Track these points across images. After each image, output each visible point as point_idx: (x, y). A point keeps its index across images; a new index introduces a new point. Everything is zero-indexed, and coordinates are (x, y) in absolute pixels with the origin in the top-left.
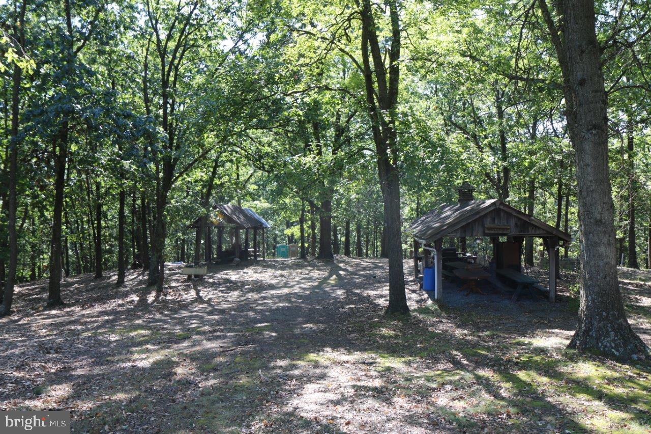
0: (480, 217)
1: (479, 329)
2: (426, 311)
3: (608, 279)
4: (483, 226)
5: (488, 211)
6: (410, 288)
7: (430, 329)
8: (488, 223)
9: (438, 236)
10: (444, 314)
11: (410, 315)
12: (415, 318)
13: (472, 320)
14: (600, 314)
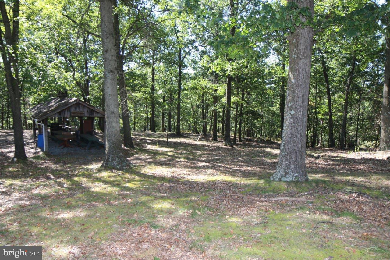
0: (68, 107)
1: (65, 163)
2: (38, 158)
3: (116, 137)
4: (70, 111)
5: (73, 104)
6: (30, 146)
7: (39, 166)
8: (73, 110)
9: (45, 117)
10: (48, 158)
11: (27, 160)
12: (30, 161)
13: (63, 160)
14: (112, 152)
